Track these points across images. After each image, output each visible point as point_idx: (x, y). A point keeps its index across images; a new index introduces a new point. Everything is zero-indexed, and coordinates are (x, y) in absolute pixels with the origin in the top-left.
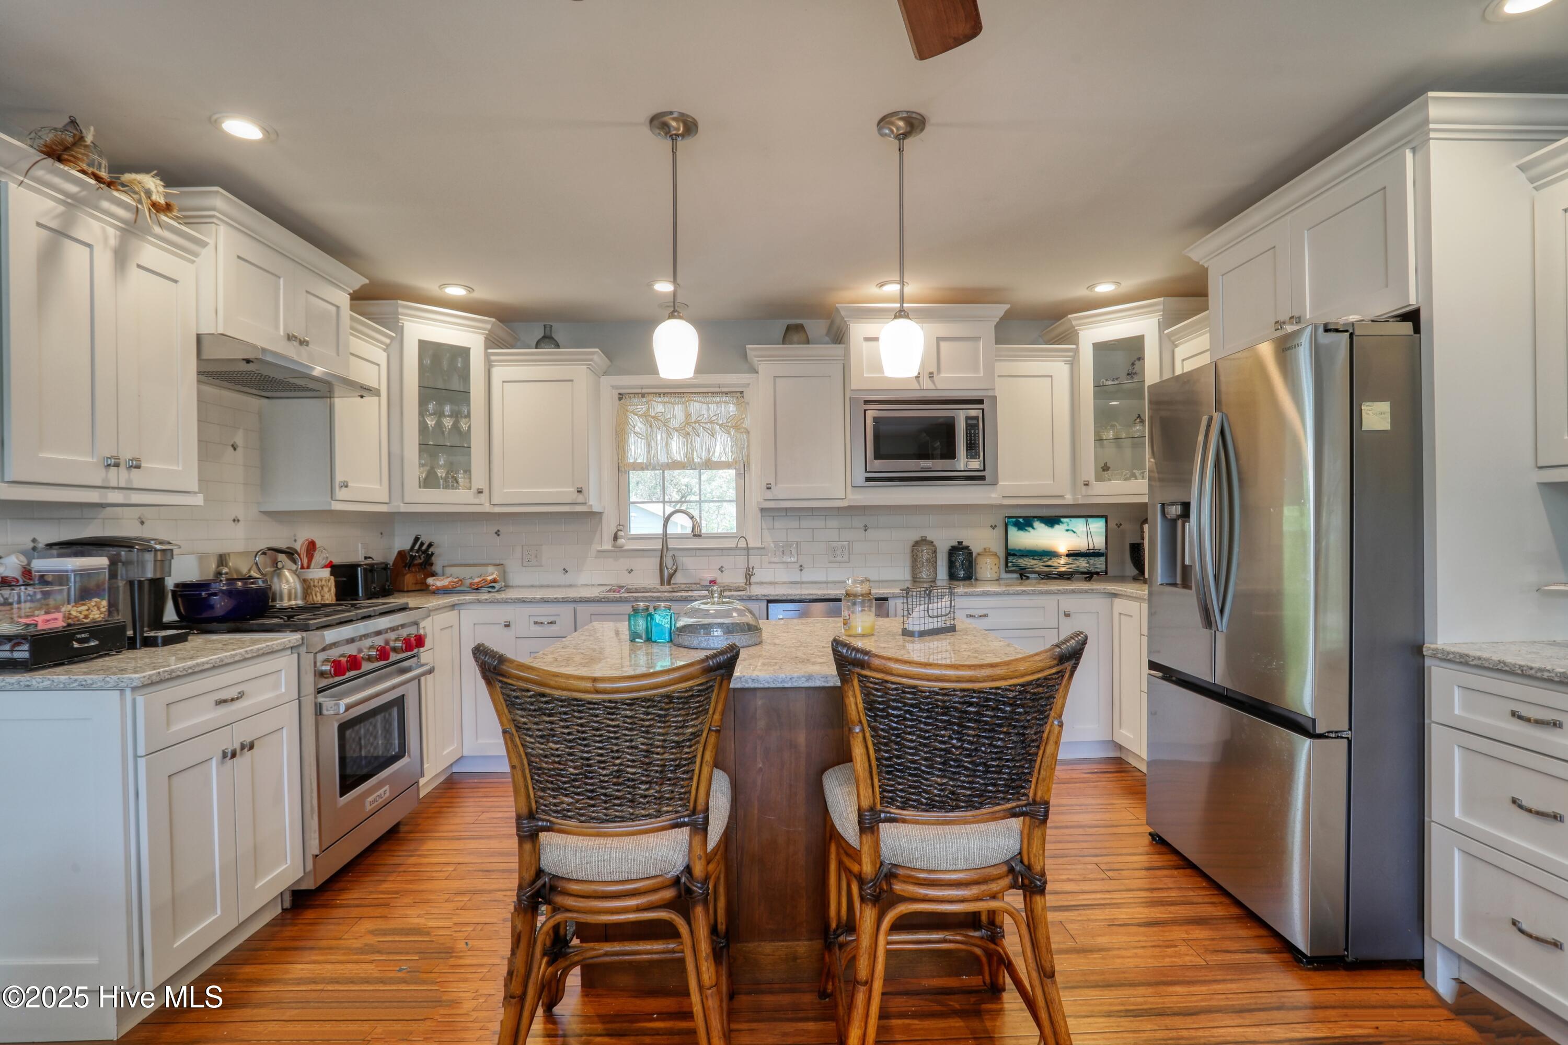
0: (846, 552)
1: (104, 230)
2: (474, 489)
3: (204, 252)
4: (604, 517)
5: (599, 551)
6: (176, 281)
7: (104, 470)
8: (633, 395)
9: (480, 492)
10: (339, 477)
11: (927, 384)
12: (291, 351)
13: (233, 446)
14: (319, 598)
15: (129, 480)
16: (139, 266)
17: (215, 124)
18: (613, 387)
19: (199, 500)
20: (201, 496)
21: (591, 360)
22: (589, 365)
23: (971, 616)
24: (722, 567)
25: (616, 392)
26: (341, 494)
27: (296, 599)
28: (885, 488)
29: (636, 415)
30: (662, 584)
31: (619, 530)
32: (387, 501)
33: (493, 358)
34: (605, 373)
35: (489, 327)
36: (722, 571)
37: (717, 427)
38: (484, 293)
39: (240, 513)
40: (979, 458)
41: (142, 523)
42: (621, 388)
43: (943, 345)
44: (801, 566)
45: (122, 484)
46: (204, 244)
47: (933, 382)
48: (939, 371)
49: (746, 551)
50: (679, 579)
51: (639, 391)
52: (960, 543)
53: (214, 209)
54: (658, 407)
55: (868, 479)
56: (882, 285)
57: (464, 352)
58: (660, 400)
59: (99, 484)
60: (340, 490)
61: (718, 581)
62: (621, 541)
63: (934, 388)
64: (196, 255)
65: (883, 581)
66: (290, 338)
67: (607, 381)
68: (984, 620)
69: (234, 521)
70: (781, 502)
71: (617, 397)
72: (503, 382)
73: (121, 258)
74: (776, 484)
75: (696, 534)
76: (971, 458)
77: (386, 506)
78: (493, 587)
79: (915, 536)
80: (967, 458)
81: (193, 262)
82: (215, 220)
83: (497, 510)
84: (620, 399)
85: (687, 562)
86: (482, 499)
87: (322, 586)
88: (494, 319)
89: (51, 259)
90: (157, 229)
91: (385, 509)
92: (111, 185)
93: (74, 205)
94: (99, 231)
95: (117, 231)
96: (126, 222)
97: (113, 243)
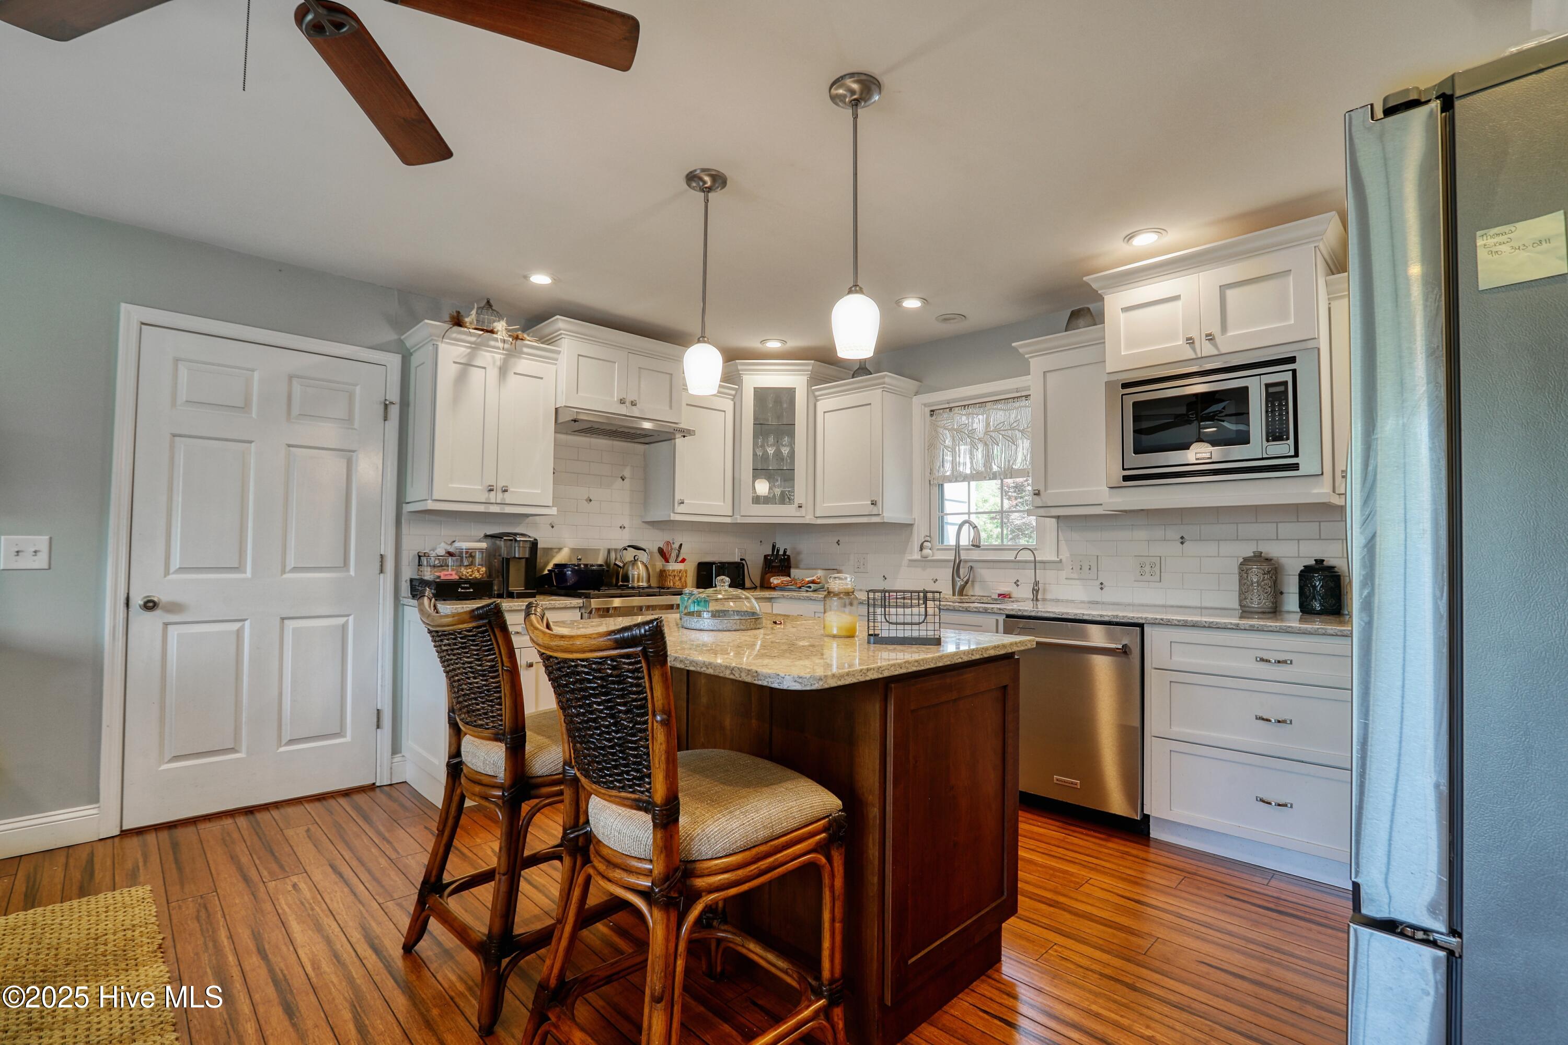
0: (1157, 569)
1: (493, 357)
2: (796, 505)
3: (560, 357)
4: (915, 528)
5: (910, 560)
6: (542, 378)
7: (487, 493)
8: (941, 411)
9: (800, 507)
10: (678, 497)
11: (1207, 349)
12: (623, 410)
13: (622, 478)
14: (672, 584)
15: (503, 499)
16: (515, 373)
17: (526, 277)
18: (925, 405)
19: (554, 511)
20: (555, 509)
21: (884, 383)
22: (884, 387)
23: (1262, 660)
24: (1018, 581)
25: (927, 410)
26: (679, 509)
27: (642, 582)
28: (1151, 488)
29: (947, 429)
30: (954, 595)
31: (925, 541)
32: (731, 514)
33: (817, 393)
34: (916, 394)
35: (810, 368)
36: (1018, 585)
37: (1019, 435)
38: (794, 343)
39: (625, 522)
40: (1288, 439)
41: (553, 527)
42: (932, 406)
43: (1230, 293)
44: (1102, 584)
45: (498, 501)
46: (559, 352)
47: (1216, 346)
48: (1224, 328)
49: (1033, 564)
50: (977, 590)
51: (947, 406)
52: (1320, 562)
53: (560, 330)
54: (961, 418)
55: (1126, 478)
56: (1129, 238)
57: (791, 392)
58: (964, 412)
59: (484, 501)
60: (680, 506)
61: (1013, 595)
62: (926, 552)
63: (1216, 352)
64: (557, 360)
65: (1206, 608)
66: (622, 402)
67: (917, 401)
68: (1282, 667)
69: (621, 527)
70: (1052, 509)
71: (929, 414)
72: (824, 412)
73: (503, 371)
74: (1046, 490)
75: (976, 545)
76: (1274, 440)
77: (729, 518)
78: (810, 587)
79: (1248, 550)
80: (1268, 441)
81: (556, 364)
82: (563, 336)
83: (819, 521)
84: (932, 415)
85: (984, 573)
86: (803, 512)
87: (675, 576)
88: (813, 361)
89: (461, 378)
90: (525, 350)
91: (728, 520)
92: (492, 332)
93: (476, 347)
94: (491, 358)
95: (502, 356)
96: (507, 350)
97: (498, 363)
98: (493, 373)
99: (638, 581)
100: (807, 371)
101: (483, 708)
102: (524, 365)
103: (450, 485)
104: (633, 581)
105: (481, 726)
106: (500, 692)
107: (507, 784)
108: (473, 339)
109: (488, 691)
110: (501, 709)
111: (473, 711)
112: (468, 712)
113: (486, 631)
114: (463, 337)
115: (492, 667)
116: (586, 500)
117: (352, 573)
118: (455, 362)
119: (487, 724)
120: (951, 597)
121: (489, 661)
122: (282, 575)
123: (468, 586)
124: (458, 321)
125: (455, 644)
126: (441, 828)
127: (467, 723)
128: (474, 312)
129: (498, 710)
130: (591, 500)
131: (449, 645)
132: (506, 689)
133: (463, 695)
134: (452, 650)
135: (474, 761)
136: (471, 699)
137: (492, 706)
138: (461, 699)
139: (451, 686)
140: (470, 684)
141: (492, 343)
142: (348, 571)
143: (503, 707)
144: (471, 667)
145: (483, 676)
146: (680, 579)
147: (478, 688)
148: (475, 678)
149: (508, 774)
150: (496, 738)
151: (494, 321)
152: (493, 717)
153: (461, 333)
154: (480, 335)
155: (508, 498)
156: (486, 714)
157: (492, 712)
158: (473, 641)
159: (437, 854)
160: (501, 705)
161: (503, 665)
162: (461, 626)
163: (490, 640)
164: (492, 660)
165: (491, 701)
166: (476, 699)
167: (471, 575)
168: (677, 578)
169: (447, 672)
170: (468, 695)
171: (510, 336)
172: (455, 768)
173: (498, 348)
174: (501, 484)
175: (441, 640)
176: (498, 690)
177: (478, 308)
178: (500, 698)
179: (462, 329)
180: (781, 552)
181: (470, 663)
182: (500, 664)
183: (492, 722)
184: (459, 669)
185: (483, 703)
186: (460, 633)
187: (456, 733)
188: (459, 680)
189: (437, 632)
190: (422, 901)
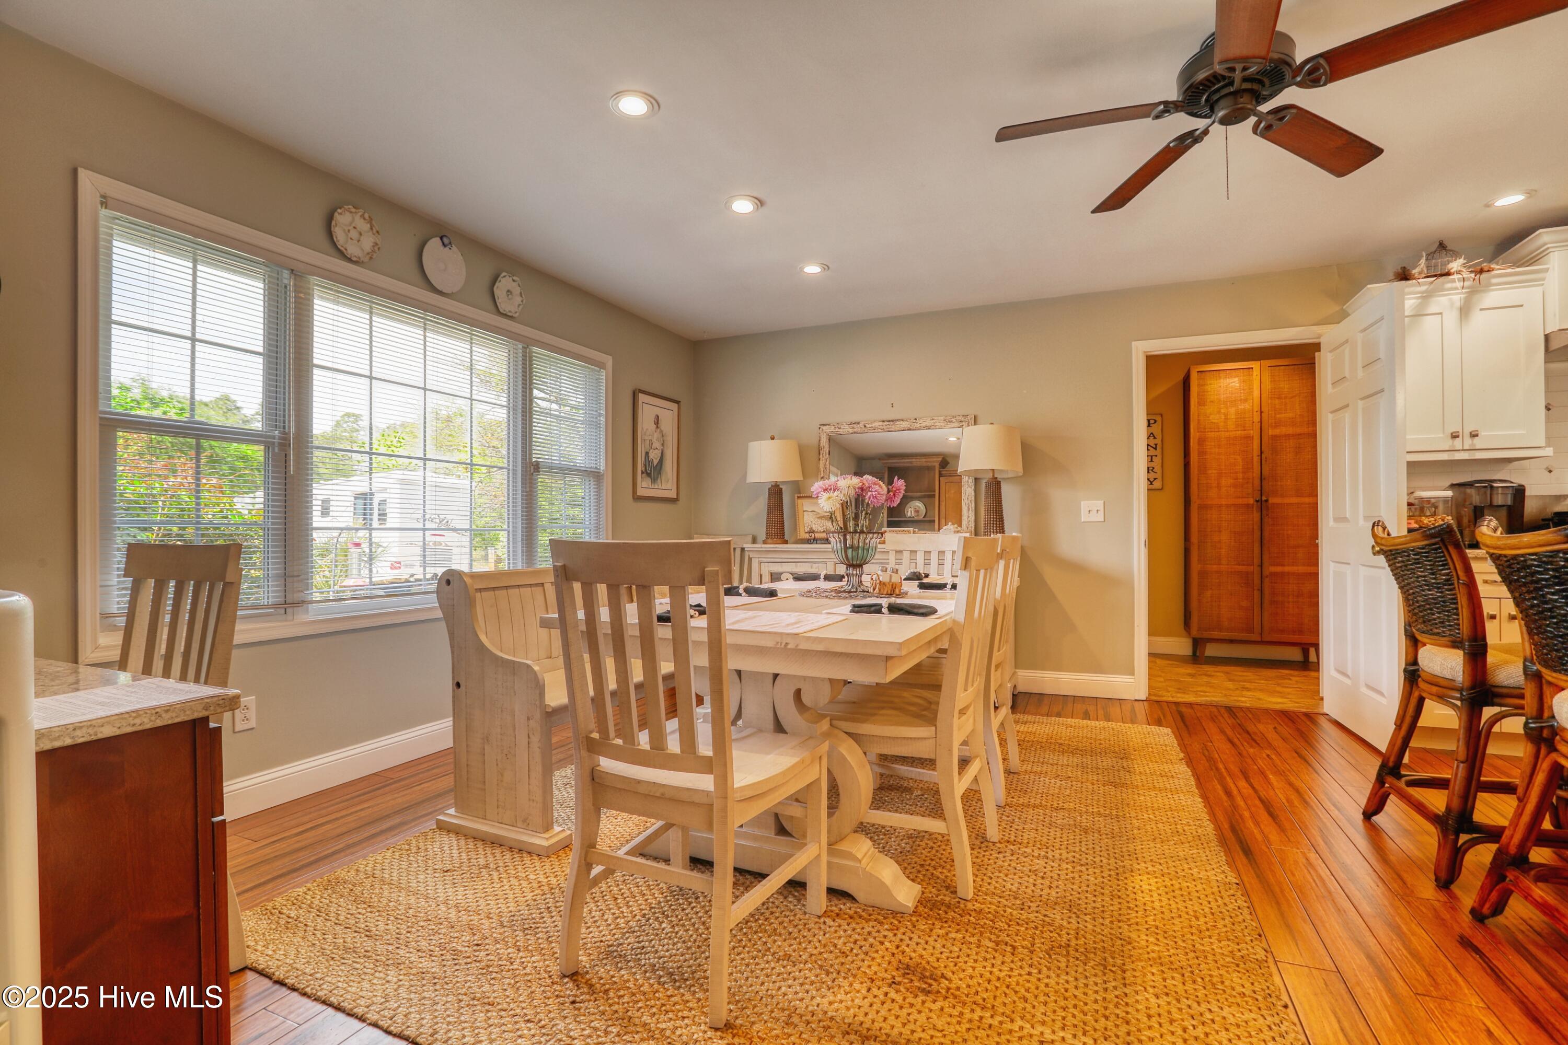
53: (1546, 244)
92: (1448, 274)
95: (1463, 296)
96: (1468, 288)
101: (1439, 618)
105: (1438, 634)
106: (1456, 603)
107: (1467, 684)
108: (1424, 288)
109: (1444, 602)
110: (1458, 619)
111: (1429, 621)
112: (1424, 622)
113: (1440, 548)
115: (1447, 580)
119: (1444, 632)
121: (1444, 575)
124: (1404, 276)
125: (1409, 560)
126: (1398, 723)
127: (1423, 632)
128: (1423, 261)
129: (1455, 619)
131: (1403, 562)
132: (1463, 600)
133: (1419, 607)
134: (1406, 566)
135: (1430, 665)
136: (1426, 610)
137: (1448, 616)
138: (1416, 611)
139: (1406, 600)
140: (1425, 595)
141: (1449, 285)
143: (1460, 617)
144: (1425, 581)
145: (1439, 588)
147: (1433, 599)
148: (1429, 590)
149: (1466, 675)
150: (1455, 644)
151: (1449, 262)
152: (1450, 626)
154: (1432, 282)
156: (1442, 623)
157: (1449, 621)
158: (1426, 557)
159: (1394, 745)
160: (1458, 615)
161: (1458, 579)
162: (1414, 544)
163: (1444, 556)
164: (1447, 574)
165: (1447, 611)
166: (1431, 609)
169: (1401, 588)
170: (1423, 606)
171: (1471, 272)
172: (1412, 674)
173: (1457, 288)
174: (1468, 429)
175: (1395, 558)
176: (1454, 601)
177: (1428, 255)
178: (1457, 609)
179: (1410, 282)
181: (1425, 576)
182: (1455, 578)
183: (1450, 630)
184: (1413, 582)
185: (1439, 613)
186: (1413, 550)
187: (1414, 642)
188: (1413, 593)
189: (1391, 551)
190: (1380, 780)
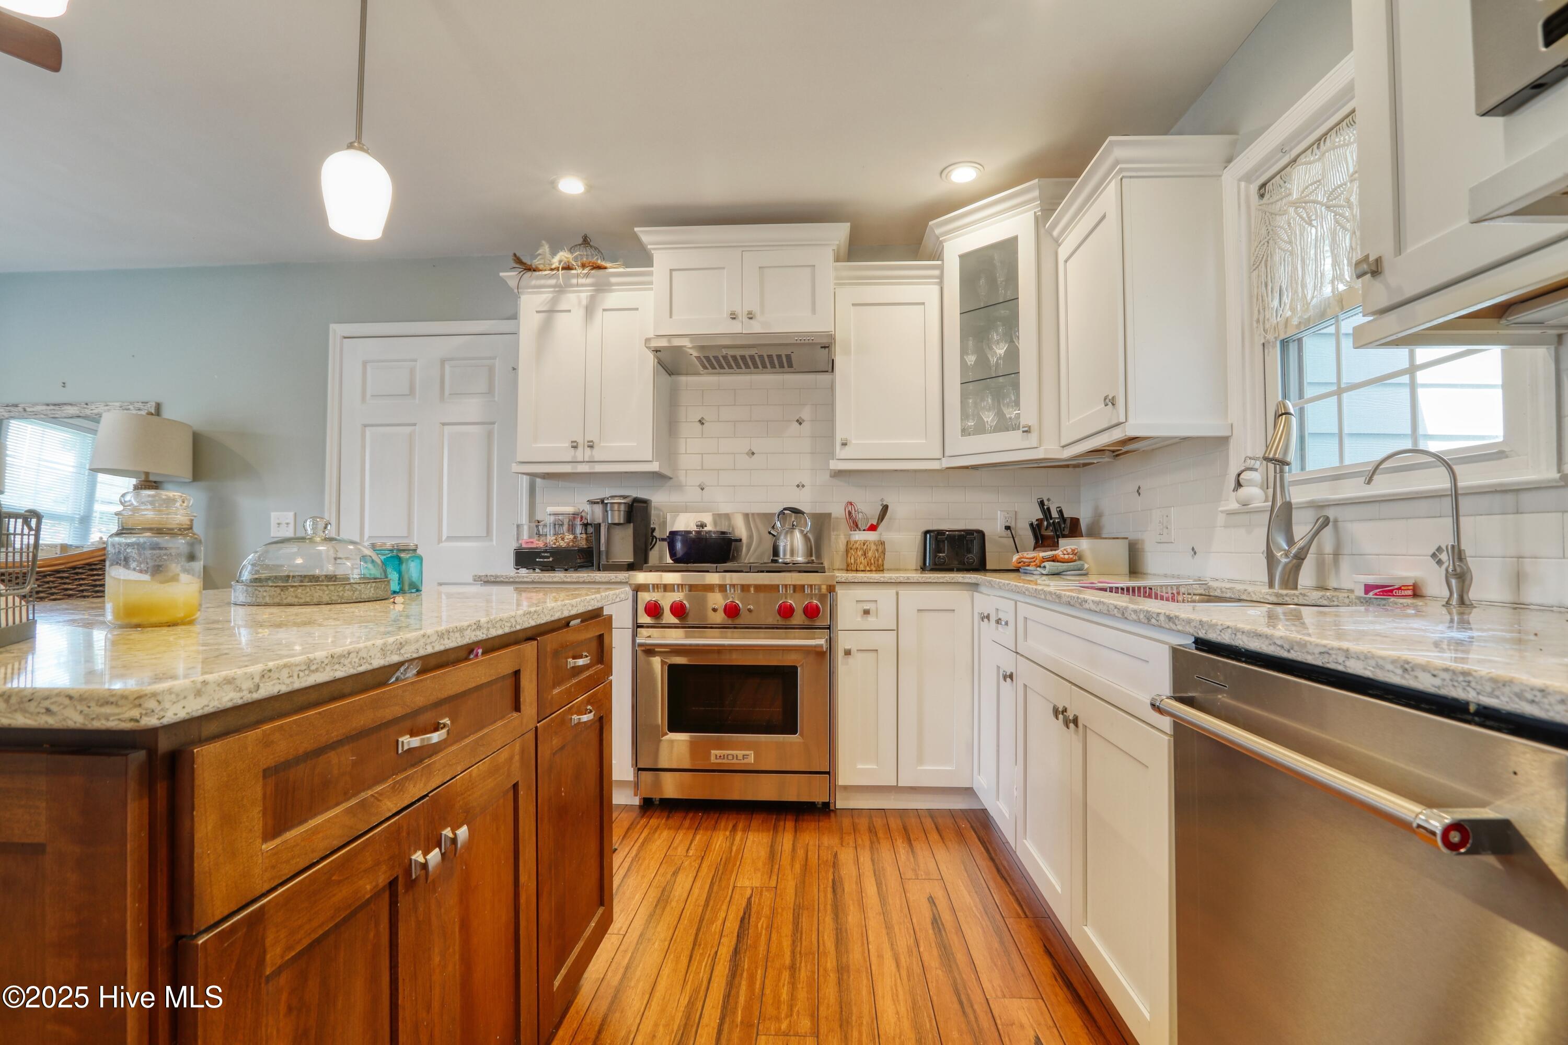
2: (1023, 429)
3: (654, 278)
4: (1232, 443)
6: (637, 309)
8: (1278, 178)
9: (1027, 431)
10: (839, 437)
12: (736, 327)
13: (798, 421)
16: (604, 310)
17: (553, 186)
18: (1245, 179)
19: (655, 467)
21: (1117, 162)
25: (1252, 188)
26: (840, 453)
30: (1271, 585)
31: (1246, 469)
32: (941, 457)
33: (1055, 233)
34: (1228, 162)
35: (1036, 193)
39: (805, 478)
41: (702, 489)
42: (1259, 174)
45: (586, 459)
46: (650, 274)
53: (647, 245)
54: (1309, 172)
57: (1013, 243)
58: (1317, 155)
59: (570, 460)
60: (841, 449)
62: (1247, 492)
64: (650, 283)
66: (733, 317)
67: (1230, 177)
69: (798, 486)
71: (1256, 195)
72: (1065, 262)
73: (590, 310)
74: (1399, 249)
77: (937, 462)
81: (647, 289)
82: (656, 251)
84: (1261, 196)
86: (1033, 439)
87: (857, 549)
88: (1037, 180)
89: (546, 328)
90: (613, 280)
91: (935, 465)
93: (560, 290)
94: (576, 300)
97: (584, 302)
98: (578, 314)
99: (792, 554)
100: (1033, 200)
102: (613, 299)
103: (534, 446)
104: (785, 554)
114: (543, 282)
116: (747, 454)
117: (494, 543)
118: (537, 312)
120: (1265, 589)
122: (439, 544)
123: (548, 555)
130: (753, 454)
142: (491, 540)
146: (865, 554)
153: (538, 278)
155: (598, 455)
167: (555, 544)
168: (860, 553)
180: (1055, 514)
